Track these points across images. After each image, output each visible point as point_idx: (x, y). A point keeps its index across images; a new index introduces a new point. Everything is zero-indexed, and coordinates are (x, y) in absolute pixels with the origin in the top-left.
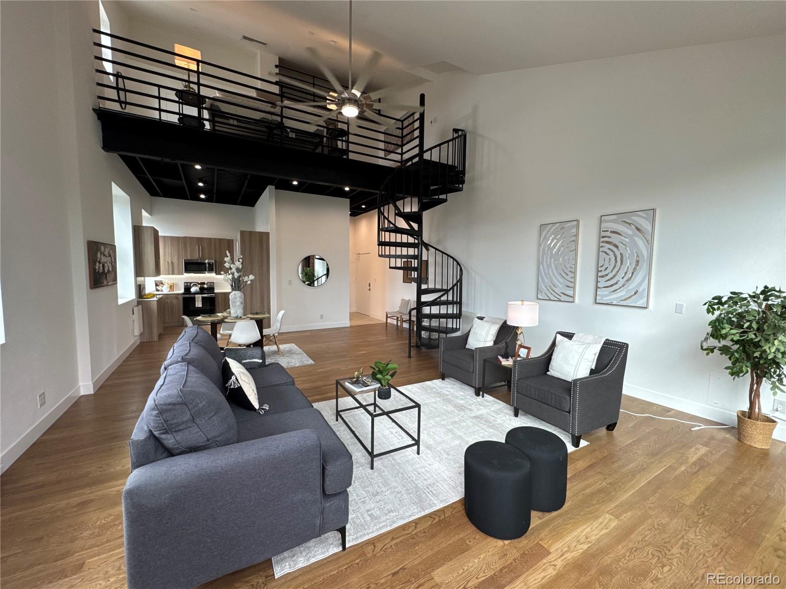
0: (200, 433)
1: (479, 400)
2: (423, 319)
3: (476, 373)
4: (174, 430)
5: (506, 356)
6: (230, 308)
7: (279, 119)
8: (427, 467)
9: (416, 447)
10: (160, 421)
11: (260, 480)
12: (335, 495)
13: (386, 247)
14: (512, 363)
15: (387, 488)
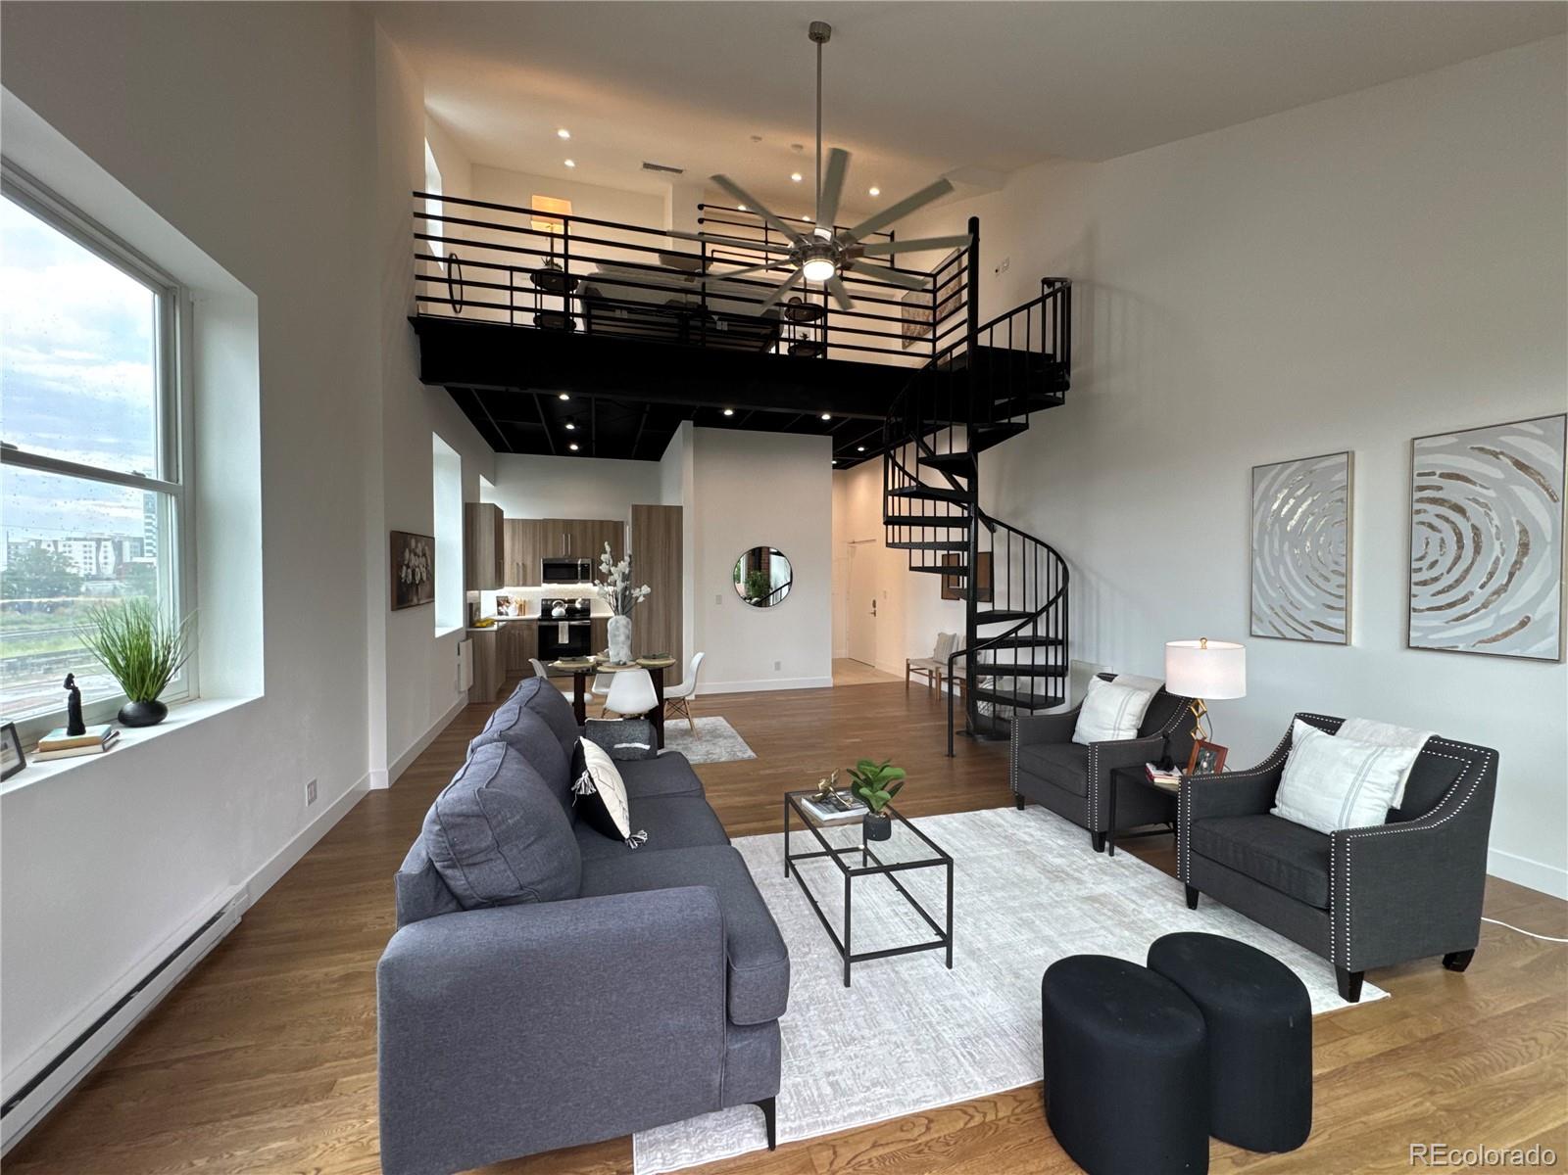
0: (509, 872)
1: (1100, 860)
2: (980, 677)
3: (1093, 797)
4: (465, 863)
5: (1166, 766)
6: (607, 647)
7: (698, 299)
8: (966, 998)
9: (943, 951)
10: (443, 845)
11: (605, 975)
12: (753, 1028)
13: (902, 527)
14: (1177, 782)
15: (876, 1031)
